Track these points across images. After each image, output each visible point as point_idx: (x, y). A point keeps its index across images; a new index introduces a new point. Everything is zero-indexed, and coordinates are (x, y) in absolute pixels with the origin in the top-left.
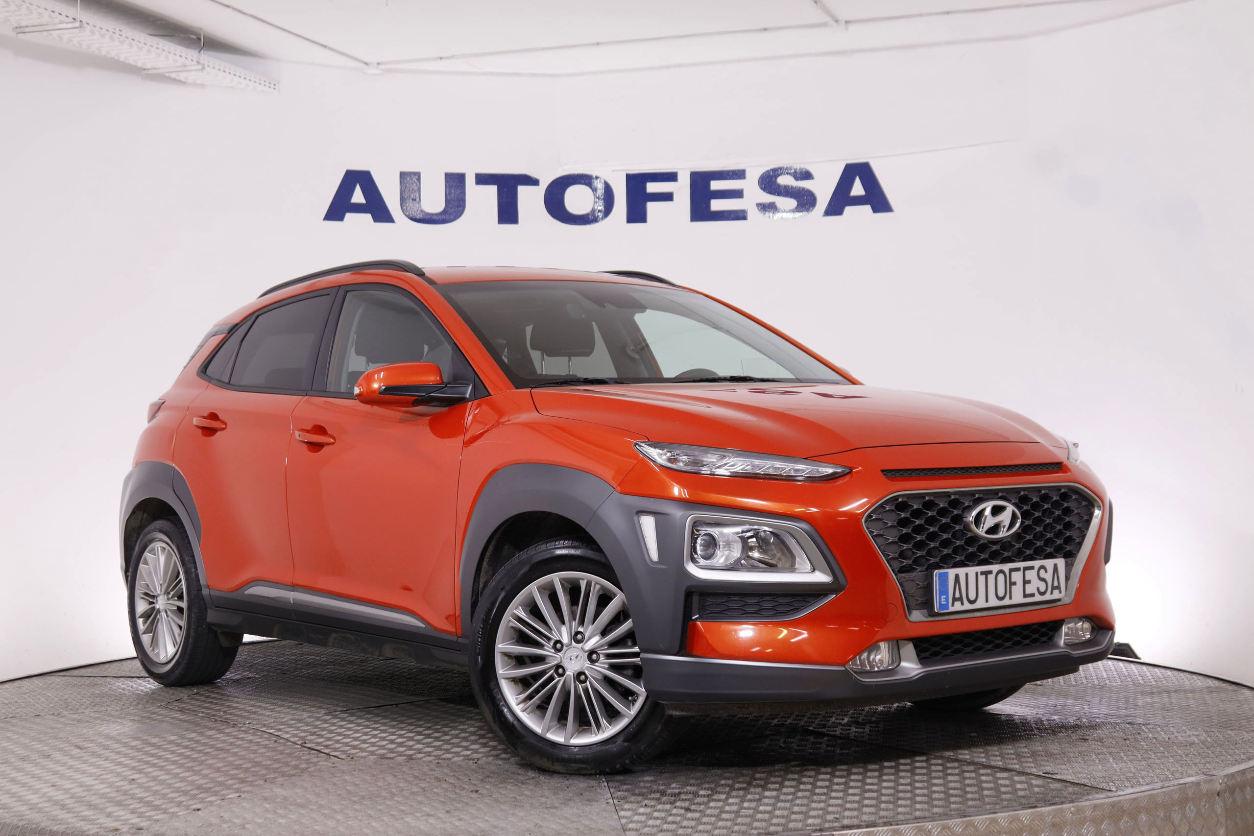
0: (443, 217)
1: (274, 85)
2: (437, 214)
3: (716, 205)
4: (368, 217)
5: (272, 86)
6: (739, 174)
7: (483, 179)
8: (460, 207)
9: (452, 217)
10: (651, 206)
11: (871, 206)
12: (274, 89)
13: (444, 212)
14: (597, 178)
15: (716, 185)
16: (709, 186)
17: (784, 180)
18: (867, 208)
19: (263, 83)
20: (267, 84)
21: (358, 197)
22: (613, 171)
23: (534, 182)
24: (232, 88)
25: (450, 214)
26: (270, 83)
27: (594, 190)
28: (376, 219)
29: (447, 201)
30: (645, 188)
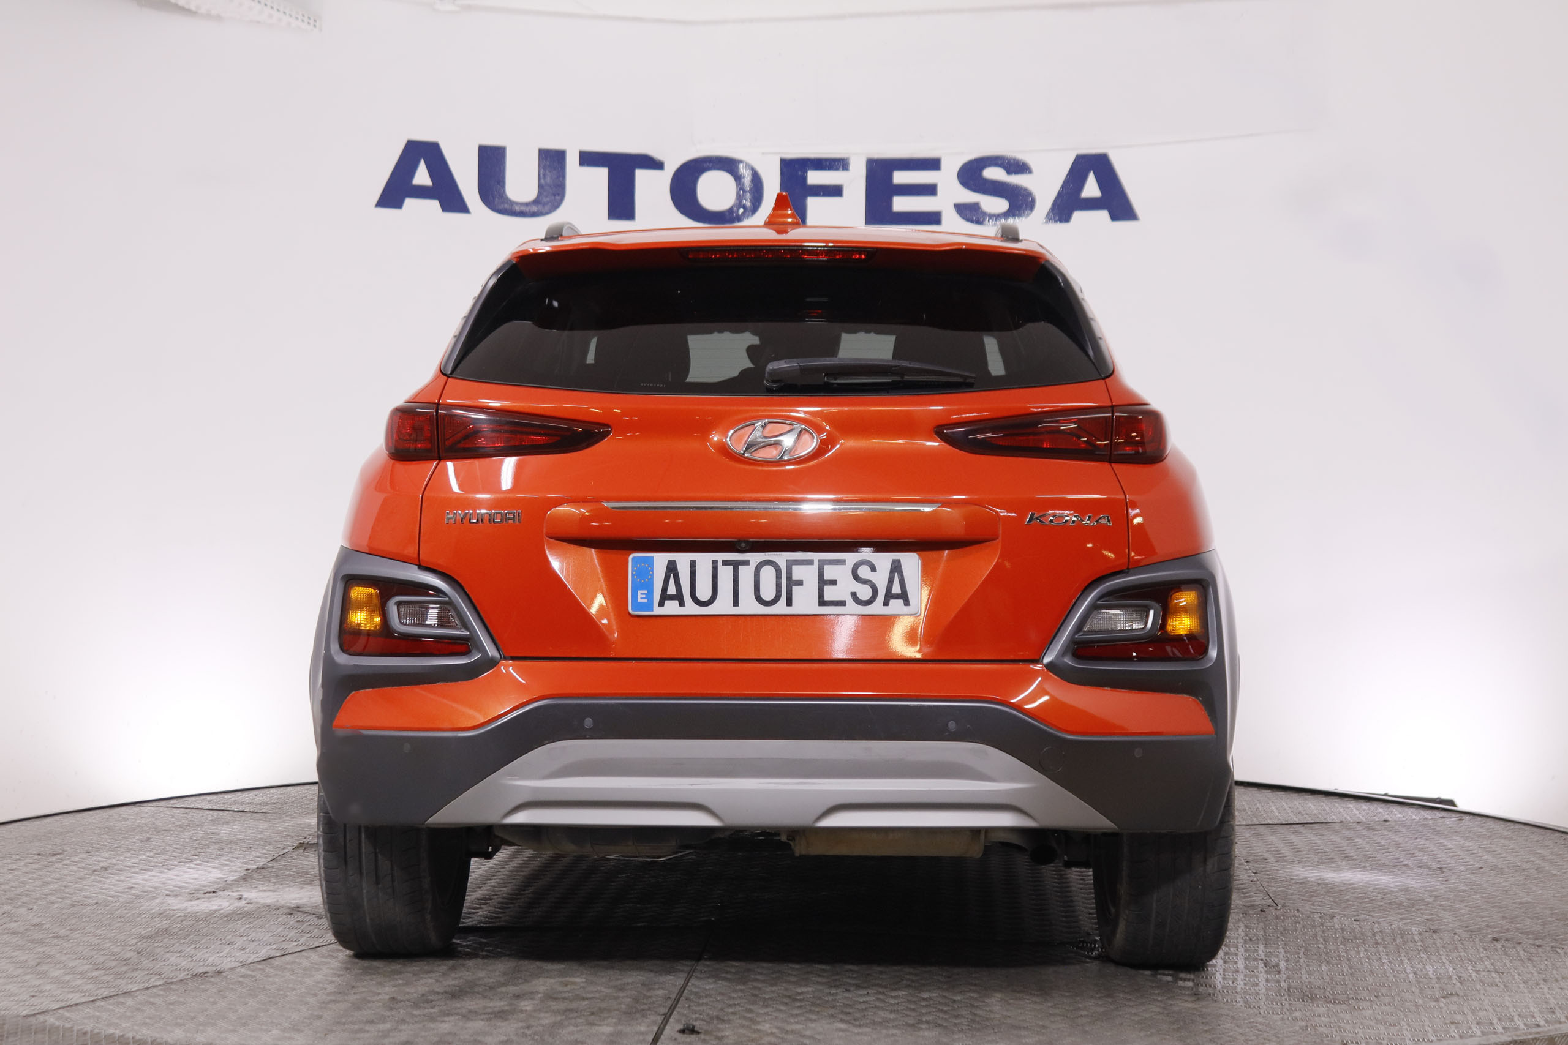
0: (535, 209)
1: (314, 20)
2: (527, 204)
3: (901, 204)
4: (435, 204)
5: (312, 21)
6: (933, 164)
7: (589, 159)
8: (558, 195)
9: (547, 208)
10: (814, 204)
11: (1109, 212)
12: (315, 26)
13: (536, 202)
14: (741, 162)
15: (900, 177)
16: (890, 177)
17: (993, 173)
18: (1103, 215)
19: (300, 17)
20: (306, 19)
21: (422, 177)
22: (763, 153)
23: (657, 165)
24: (258, 22)
25: (544, 204)
26: (309, 18)
27: (738, 178)
28: (447, 207)
29: (540, 186)
30: (805, 179)
